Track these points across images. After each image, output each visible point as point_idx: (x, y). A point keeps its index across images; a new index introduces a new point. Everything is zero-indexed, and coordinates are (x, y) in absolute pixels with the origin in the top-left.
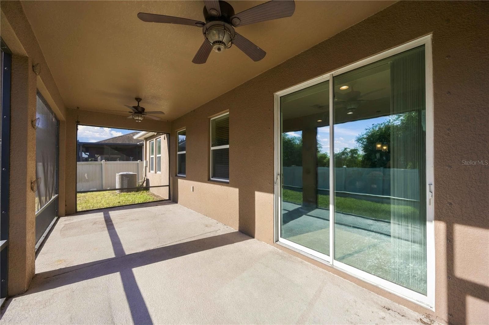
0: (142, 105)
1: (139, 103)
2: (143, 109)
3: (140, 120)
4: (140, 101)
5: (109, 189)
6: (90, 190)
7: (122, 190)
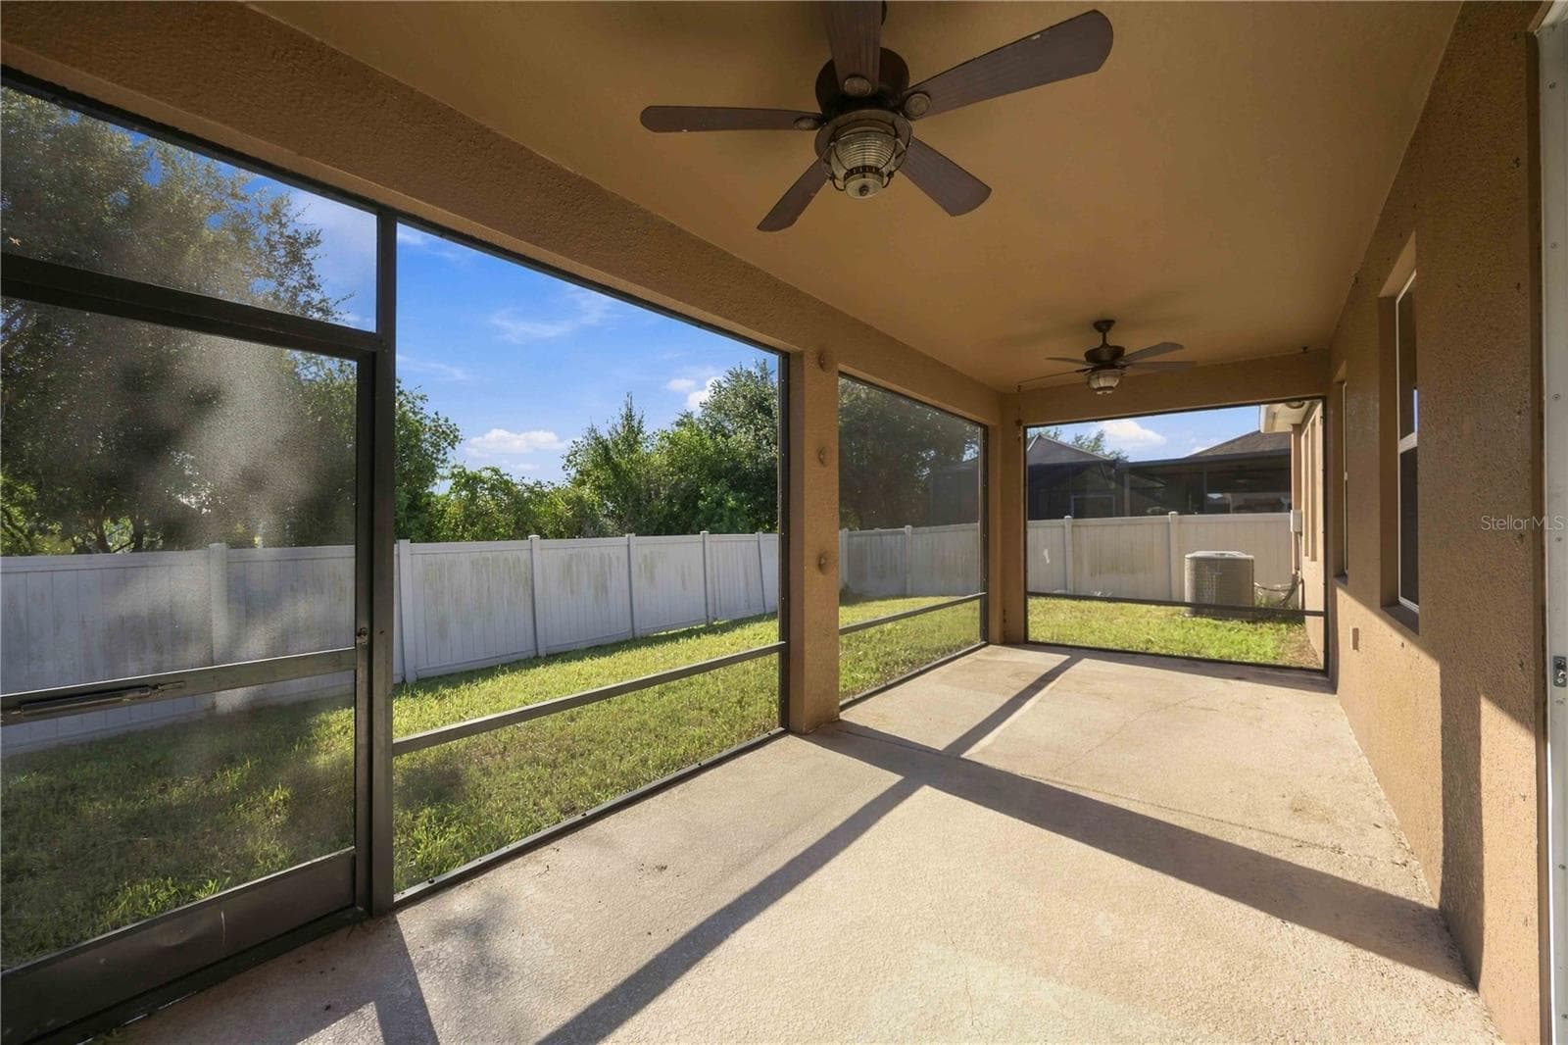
0: (1114, 339)
1: (1107, 334)
2: (1118, 352)
3: (1111, 388)
4: (1108, 329)
5: (1099, 594)
6: (1055, 592)
7: (1198, 608)
